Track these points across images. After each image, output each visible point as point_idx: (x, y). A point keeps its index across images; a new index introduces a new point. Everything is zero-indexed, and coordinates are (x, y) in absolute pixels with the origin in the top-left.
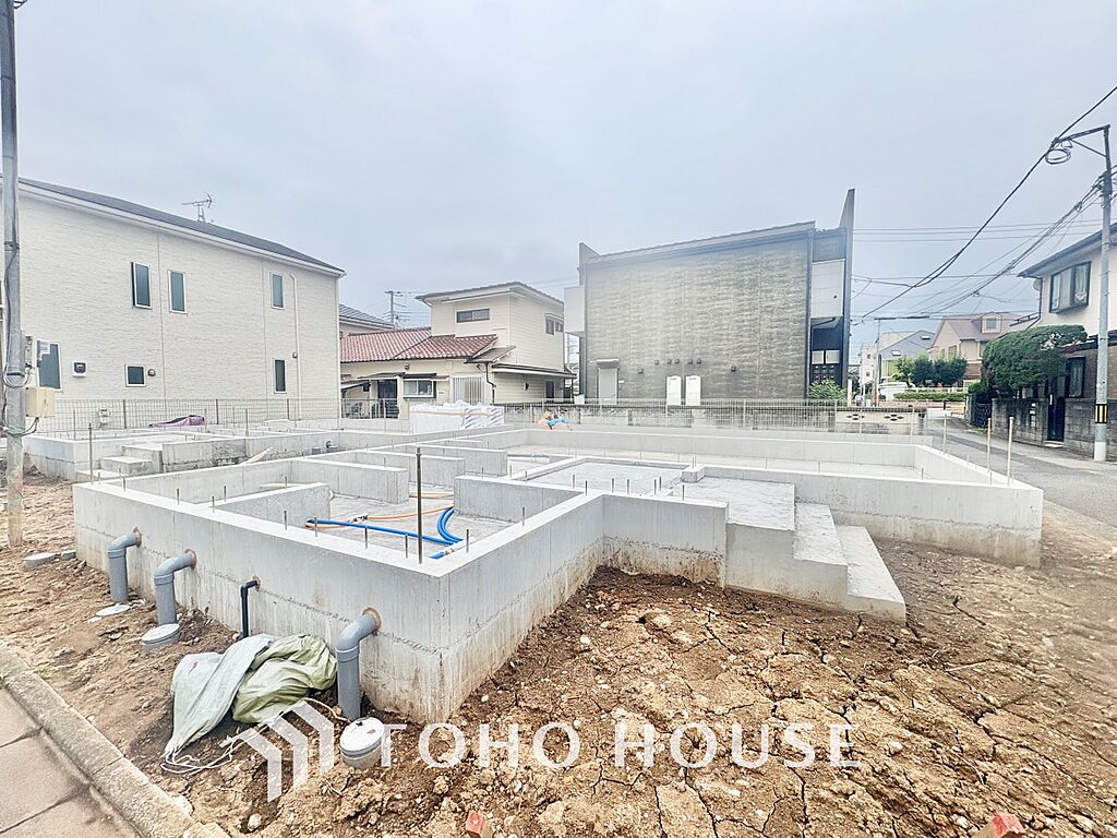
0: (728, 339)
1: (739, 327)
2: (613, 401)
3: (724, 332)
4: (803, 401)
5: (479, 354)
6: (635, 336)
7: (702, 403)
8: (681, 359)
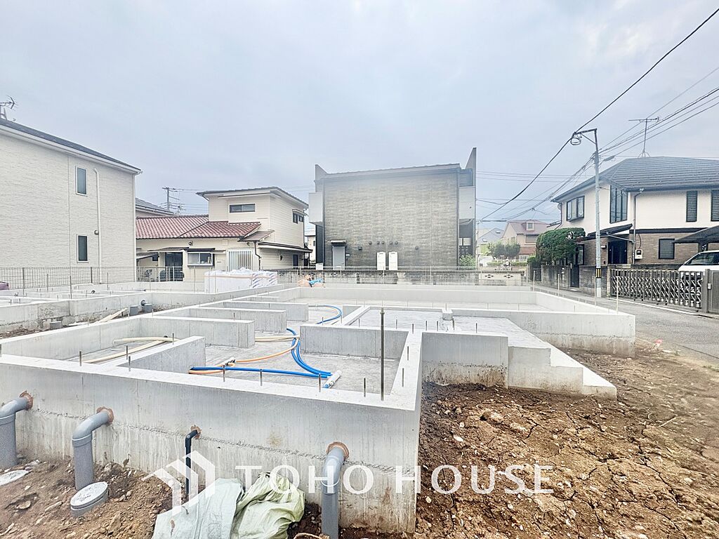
0: (413, 230)
1: (420, 223)
2: (342, 268)
3: (411, 225)
4: (455, 267)
5: (248, 235)
6: (357, 226)
7: (398, 269)
8: (386, 241)
